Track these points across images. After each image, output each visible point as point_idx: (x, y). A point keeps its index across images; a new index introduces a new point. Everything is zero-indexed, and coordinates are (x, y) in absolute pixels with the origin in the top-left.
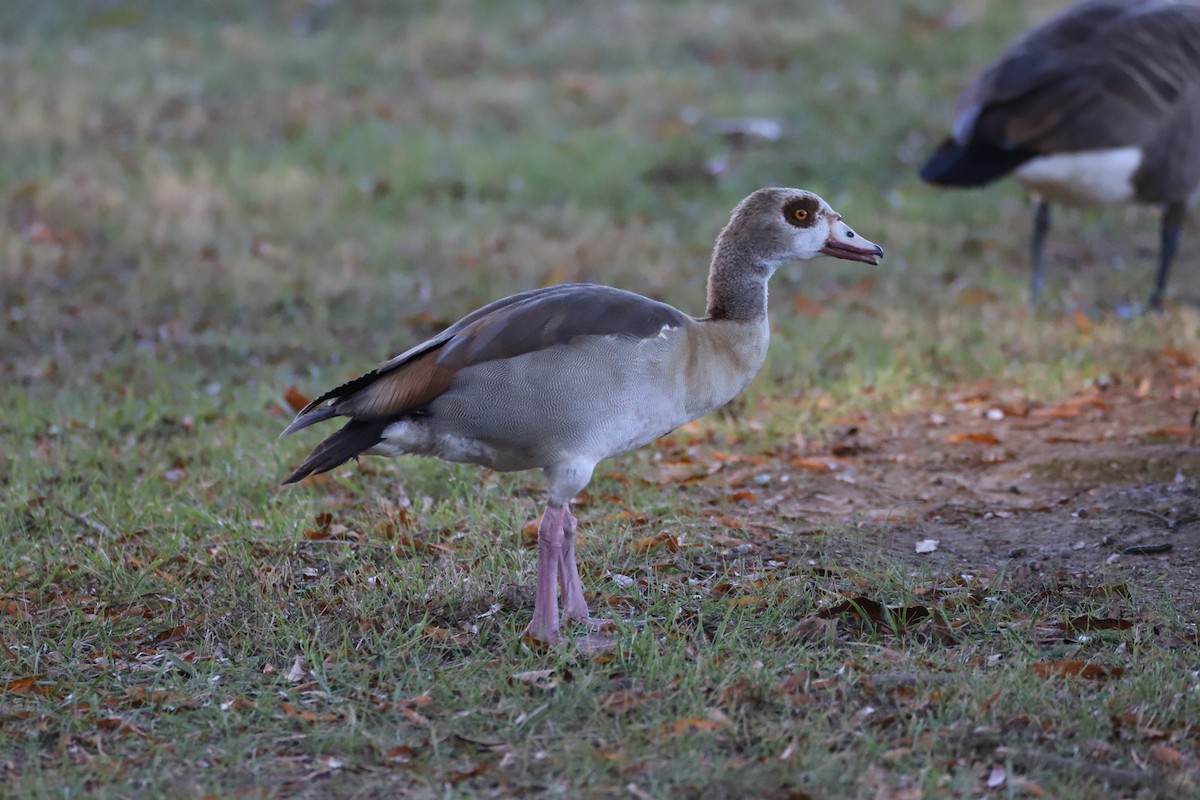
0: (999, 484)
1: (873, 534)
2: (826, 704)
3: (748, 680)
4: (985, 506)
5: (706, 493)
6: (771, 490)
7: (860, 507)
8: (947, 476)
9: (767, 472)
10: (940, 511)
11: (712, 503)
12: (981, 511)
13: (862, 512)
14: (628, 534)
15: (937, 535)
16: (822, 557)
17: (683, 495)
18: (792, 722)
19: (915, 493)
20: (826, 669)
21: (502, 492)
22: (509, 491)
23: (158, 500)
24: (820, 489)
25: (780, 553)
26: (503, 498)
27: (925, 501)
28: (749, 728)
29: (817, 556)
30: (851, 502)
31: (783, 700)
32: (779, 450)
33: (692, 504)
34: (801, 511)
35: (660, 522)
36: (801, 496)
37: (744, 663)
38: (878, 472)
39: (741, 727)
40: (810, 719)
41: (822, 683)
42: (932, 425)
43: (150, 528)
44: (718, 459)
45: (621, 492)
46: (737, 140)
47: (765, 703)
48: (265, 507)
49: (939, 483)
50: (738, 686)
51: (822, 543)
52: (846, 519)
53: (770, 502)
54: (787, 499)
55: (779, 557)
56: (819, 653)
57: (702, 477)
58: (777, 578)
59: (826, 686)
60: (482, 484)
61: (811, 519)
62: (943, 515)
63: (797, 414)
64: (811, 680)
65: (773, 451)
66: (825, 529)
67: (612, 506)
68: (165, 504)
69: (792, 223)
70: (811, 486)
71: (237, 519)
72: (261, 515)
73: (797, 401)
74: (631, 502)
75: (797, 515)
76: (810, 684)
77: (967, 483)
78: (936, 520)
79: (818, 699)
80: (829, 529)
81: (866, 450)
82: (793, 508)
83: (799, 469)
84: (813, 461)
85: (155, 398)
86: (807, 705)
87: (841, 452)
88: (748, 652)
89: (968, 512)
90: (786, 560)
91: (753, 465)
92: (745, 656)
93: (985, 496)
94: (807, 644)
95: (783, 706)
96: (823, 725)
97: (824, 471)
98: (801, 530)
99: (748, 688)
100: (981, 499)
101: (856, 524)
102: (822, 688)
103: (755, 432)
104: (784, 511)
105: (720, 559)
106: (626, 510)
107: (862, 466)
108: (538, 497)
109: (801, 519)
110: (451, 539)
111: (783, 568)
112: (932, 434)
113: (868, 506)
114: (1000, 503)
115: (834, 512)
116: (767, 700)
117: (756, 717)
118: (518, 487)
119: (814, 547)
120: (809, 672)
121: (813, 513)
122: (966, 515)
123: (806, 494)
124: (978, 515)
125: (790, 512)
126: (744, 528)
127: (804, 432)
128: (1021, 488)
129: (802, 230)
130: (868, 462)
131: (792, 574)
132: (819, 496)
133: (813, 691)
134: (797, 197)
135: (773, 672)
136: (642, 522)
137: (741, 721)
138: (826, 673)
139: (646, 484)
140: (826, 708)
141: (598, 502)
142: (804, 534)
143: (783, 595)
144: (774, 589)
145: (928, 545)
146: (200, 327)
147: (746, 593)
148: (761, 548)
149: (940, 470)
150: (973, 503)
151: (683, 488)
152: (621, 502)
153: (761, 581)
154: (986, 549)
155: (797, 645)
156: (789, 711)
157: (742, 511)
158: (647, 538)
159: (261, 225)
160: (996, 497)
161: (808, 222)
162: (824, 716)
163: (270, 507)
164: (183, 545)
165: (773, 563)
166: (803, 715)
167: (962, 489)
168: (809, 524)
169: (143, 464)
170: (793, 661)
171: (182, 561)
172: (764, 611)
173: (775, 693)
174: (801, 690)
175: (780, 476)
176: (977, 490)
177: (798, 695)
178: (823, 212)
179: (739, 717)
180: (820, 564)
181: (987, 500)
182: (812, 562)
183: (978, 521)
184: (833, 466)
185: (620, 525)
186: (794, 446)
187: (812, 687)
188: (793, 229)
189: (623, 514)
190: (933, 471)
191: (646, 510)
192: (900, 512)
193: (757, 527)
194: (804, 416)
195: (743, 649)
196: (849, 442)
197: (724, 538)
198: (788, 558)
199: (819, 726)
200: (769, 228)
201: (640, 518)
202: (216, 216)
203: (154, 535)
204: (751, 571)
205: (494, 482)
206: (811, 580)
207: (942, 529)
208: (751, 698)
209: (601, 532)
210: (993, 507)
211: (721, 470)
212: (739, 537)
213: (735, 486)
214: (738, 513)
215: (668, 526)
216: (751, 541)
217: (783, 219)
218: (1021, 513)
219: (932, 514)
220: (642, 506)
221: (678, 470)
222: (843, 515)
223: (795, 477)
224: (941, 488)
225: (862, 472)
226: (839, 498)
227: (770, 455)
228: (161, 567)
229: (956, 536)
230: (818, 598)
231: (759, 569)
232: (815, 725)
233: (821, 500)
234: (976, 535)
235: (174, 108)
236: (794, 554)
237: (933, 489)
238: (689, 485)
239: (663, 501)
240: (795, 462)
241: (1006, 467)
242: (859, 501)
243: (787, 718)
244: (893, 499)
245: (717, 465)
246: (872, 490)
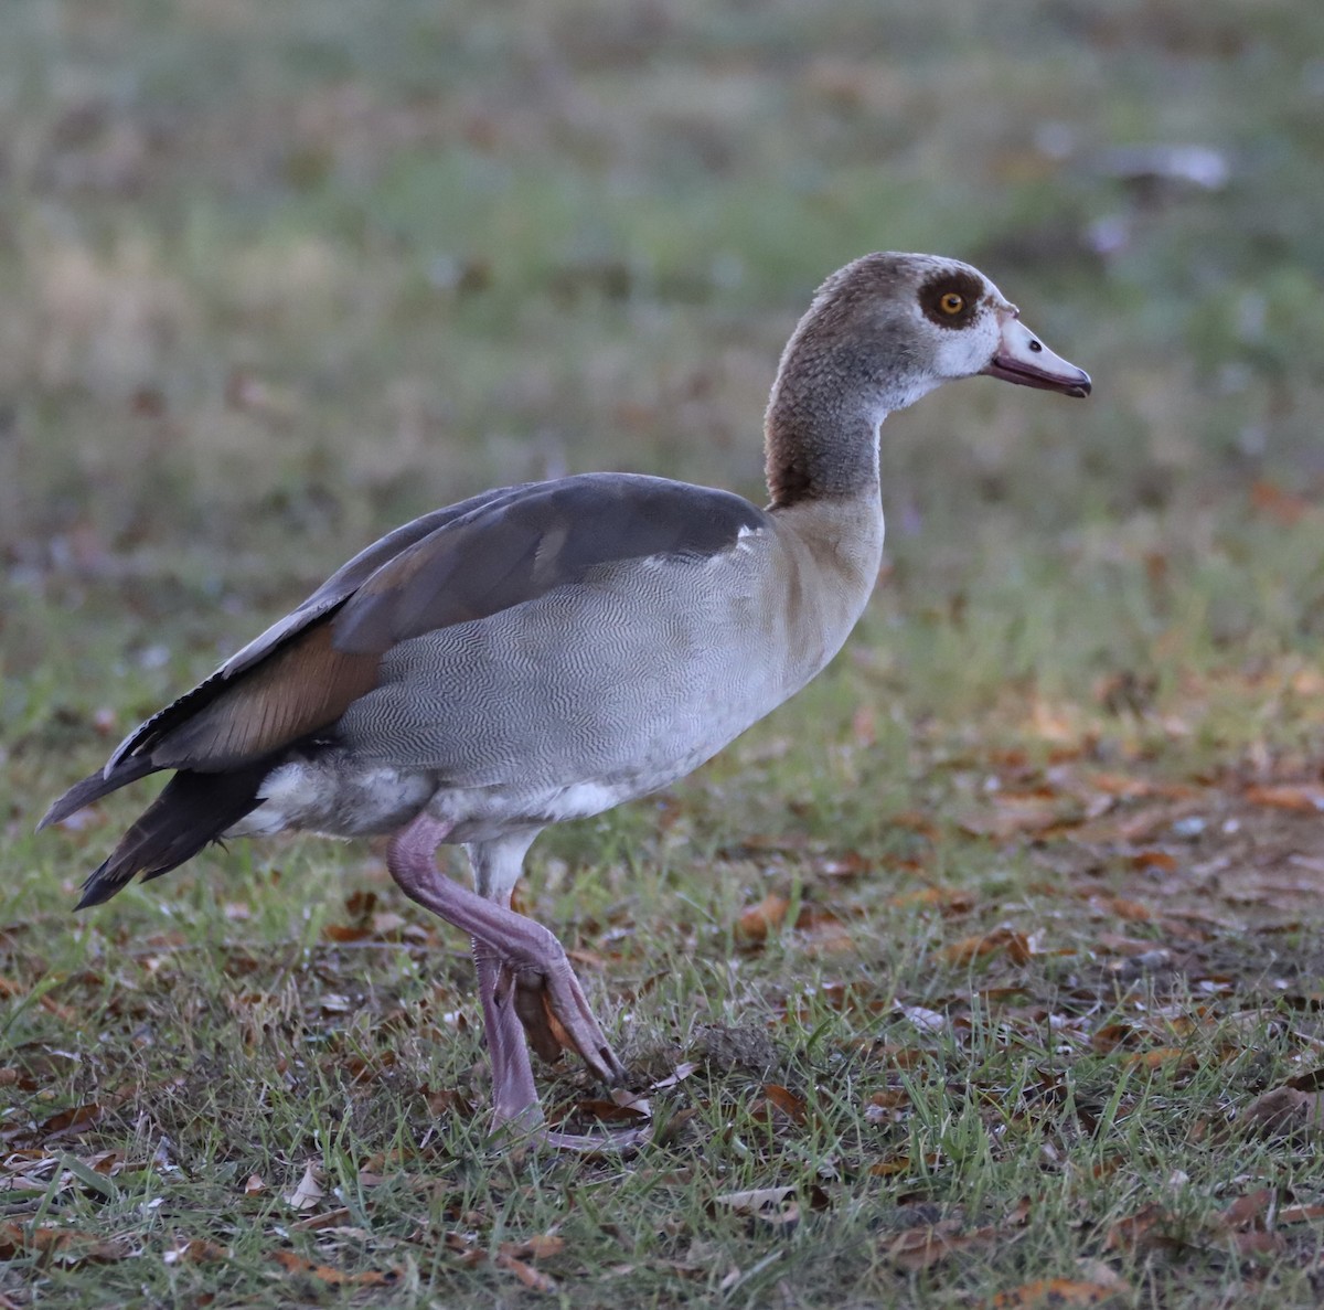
2: (1306, 1250)
3: (1158, 1206)
5: (1084, 854)
6: (1205, 848)
9: (1198, 813)
11: (1095, 872)
14: (934, 931)
16: (1300, 975)
17: (1039, 858)
18: (1243, 1285)
20: (1307, 1186)
21: (698, 852)
22: (711, 848)
23: (49, 866)
24: (1299, 846)
25: (1221, 967)
26: (699, 863)
28: (1161, 1297)
29: (1291, 972)
31: (1225, 1245)
32: (1221, 773)
33: (1057, 875)
34: (1262, 887)
35: (995, 908)
36: (1262, 860)
37: (1151, 1174)
39: (1147, 1296)
40: (1276, 1280)
41: (1300, 1211)
43: (32, 919)
44: (1105, 789)
45: (922, 852)
46: (1145, 188)
47: (1193, 1249)
48: (249, 880)
50: (1140, 1218)
51: (1301, 948)
53: (1202, 871)
54: (1235, 865)
55: (1219, 973)
56: (1294, 1155)
57: (1075, 823)
58: (1217, 1015)
59: (1307, 1217)
60: (659, 837)
61: (1281, 903)
63: (1255, 705)
64: (1278, 1206)
65: (1209, 773)
66: (1307, 921)
67: (905, 879)
68: (62, 875)
69: (934, 319)
70: (1281, 840)
71: (196, 903)
72: (243, 895)
73: (1255, 679)
74: (940, 870)
75: (1254, 895)
76: (1277, 1214)
79: (1291, 1241)
80: (1315, 920)
82: (1246, 882)
83: (1258, 807)
84: (1285, 793)
85: (43, 675)
86: (1271, 1254)
88: (1160, 1153)
90: (1232, 980)
91: (1171, 800)
92: (1154, 1161)
94: (1271, 1139)
95: (1226, 1256)
96: (1301, 1290)
97: (1306, 813)
98: (1261, 923)
99: (1160, 1222)
102: (1299, 1221)
103: (1173, 739)
104: (1229, 887)
105: (1108, 977)
106: (930, 885)
108: (765, 861)
109: (1262, 903)
110: (600, 941)
111: (1225, 995)
116: (1196, 1245)
117: (1173, 1275)
118: (730, 843)
119: (1285, 955)
120: (1274, 1190)
121: (1285, 892)
123: (1272, 856)
125: (1241, 889)
126: (1155, 921)
127: (1269, 739)
129: (953, 333)
131: (1245, 1007)
132: (1296, 860)
133: (1281, 1227)
134: (945, 271)
135: (1207, 1192)
136: (960, 908)
137: (1146, 1284)
138: (1306, 1192)
139: (967, 836)
140: (1306, 1259)
141: (879, 871)
142: (1267, 931)
143: (1226, 1047)
144: (1209, 1034)
146: (129, 540)
147: (1157, 1043)
148: (1186, 957)
151: (1040, 845)
152: (921, 872)
153: (1184, 1020)
155: (1254, 1141)
156: (1237, 1265)
157: (1151, 887)
158: (971, 938)
159: (245, 348)
161: (962, 319)
162: (1304, 1273)
163: (259, 880)
164: (94, 952)
165: (1208, 986)
166: (1263, 1273)
168: (1274, 911)
169: (21, 800)
170: (1245, 1170)
171: (92, 982)
172: (1191, 1075)
173: (1210, 1232)
174: (1260, 1226)
175: (1221, 823)
177: (1254, 1233)
178: (990, 302)
179: (1143, 1277)
180: (1296, 987)
182: (1282, 984)
185: (920, 915)
186: (1248, 765)
187: (1281, 1220)
188: (936, 331)
189: (925, 894)
191: (970, 885)
193: (1177, 918)
194: (1268, 709)
195: (1151, 1149)
197: (1116, 939)
198: (1236, 976)
199: (1293, 1293)
200: (894, 328)
201: (958, 900)
202: (162, 331)
203: (40, 933)
204: (1168, 1001)
205: (681, 833)
206: (1281, 1018)
208: (1166, 1241)
209: (883, 928)
211: (1111, 810)
212: (1144, 937)
213: (1137, 841)
214: (1141, 892)
215: (1009, 916)
216: (1167, 943)
217: (918, 311)
220: (960, 877)
221: (1030, 809)
223: (1252, 823)
227: (1203, 781)
228: (53, 994)
230: (1292, 1051)
231: (1182, 996)
232: (1285, 1289)
233: (1298, 868)
235: (82, 127)
236: (1248, 970)
238: (1051, 838)
239: (1001, 868)
240: (1251, 796)
243: (1233, 1277)
245: (1103, 801)
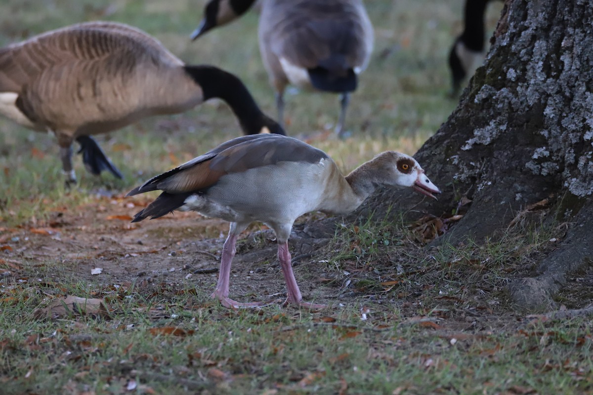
0: (132, 240)
1: (70, 266)
2: (47, 350)
3: (9, 339)
4: (125, 250)
6: (20, 245)
7: (64, 252)
8: (106, 236)
9: (18, 236)
10: (103, 254)
12: (124, 253)
13: (65, 255)
15: (102, 266)
16: (45, 278)
18: (31, 359)
19: (91, 245)
20: (47, 333)
24: (44, 244)
25: (24, 276)
27: (95, 249)
28: (10, 362)
29: (43, 277)
30: (59, 250)
31: (26, 348)
32: (24, 224)
34: (35, 255)
36: (35, 247)
37: (7, 330)
38: (72, 235)
39: (6, 362)
40: (40, 358)
41: (45, 340)
42: (99, 211)
47: (18, 350)
49: (103, 240)
50: (4, 342)
51: (45, 270)
52: (57, 258)
53: (19, 251)
54: (28, 249)
55: (24, 277)
56: (44, 325)
58: (23, 288)
59: (47, 341)
61: (40, 259)
62: (104, 256)
63: (32, 207)
64: (40, 338)
65: (21, 225)
66: (46, 263)
70: (40, 242)
73: (32, 201)
75: (32, 257)
76: (39, 341)
77: (116, 240)
78: (101, 258)
79: (43, 348)
80: (49, 263)
81: (66, 224)
82: (31, 253)
83: (33, 234)
84: (41, 230)
86: (38, 351)
87: (54, 225)
88: (9, 324)
89: (117, 254)
90: (27, 279)
91: (11, 232)
92: (7, 327)
93: (126, 246)
94: (38, 320)
95: (26, 351)
96: (46, 360)
97: (46, 235)
98: (35, 264)
99: (9, 343)
100: (124, 247)
101: (62, 261)
102: (45, 342)
103: (12, 216)
104: (26, 255)
107: (65, 232)
109: (34, 258)
111: (26, 283)
112: (99, 216)
113: (67, 252)
114: (133, 249)
115: (51, 255)
116: (18, 348)
117: (13, 357)
119: (41, 272)
120: (38, 334)
121: (41, 256)
122: (116, 256)
123: (37, 246)
124: (122, 255)
125: (29, 255)
126: (7, 264)
127: (36, 216)
128: (143, 242)
130: (67, 230)
131: (30, 286)
132: (43, 247)
133: (40, 344)
135: (21, 334)
137: (6, 359)
138: (47, 334)
140: (47, 352)
142: (36, 266)
143: (26, 297)
144: (21, 293)
145: (97, 271)
147: (8, 296)
148: (15, 273)
149: (103, 233)
150: (119, 250)
153: (15, 290)
154: (126, 272)
155: (33, 321)
156: (29, 354)
157: (6, 255)
160: (131, 246)
162: (46, 356)
165: (21, 281)
166: (36, 356)
167: (114, 243)
168: (38, 261)
170: (31, 329)
172: (17, 304)
173: (22, 345)
174: (35, 343)
175: (24, 238)
176: (121, 243)
177: (33, 345)
179: (5, 357)
180: (44, 281)
181: (127, 248)
182: (40, 280)
183: (122, 258)
184: (50, 232)
186: (31, 222)
187: (41, 342)
190: (99, 234)
192: (83, 255)
193: (13, 263)
194: (36, 208)
195: (6, 323)
196: (59, 220)
198: (28, 278)
199: (44, 361)
204: (10, 285)
206: (40, 289)
207: (104, 263)
208: (11, 348)
210: (129, 251)
212: (4, 268)
213: (2, 243)
214: (3, 256)
216: (10, 270)
218: (143, 254)
219: (99, 255)
222: (55, 257)
223: (32, 238)
224: (103, 242)
225: (64, 235)
226: (53, 248)
227: (19, 227)
229: (111, 266)
230: (43, 298)
231: (14, 284)
232: (42, 360)
233: (44, 249)
234: (121, 265)
236: (31, 276)
237: (100, 243)
240: (32, 231)
241: (136, 231)
242: (63, 249)
243: (28, 357)
244: (80, 248)
246: (69, 244)
